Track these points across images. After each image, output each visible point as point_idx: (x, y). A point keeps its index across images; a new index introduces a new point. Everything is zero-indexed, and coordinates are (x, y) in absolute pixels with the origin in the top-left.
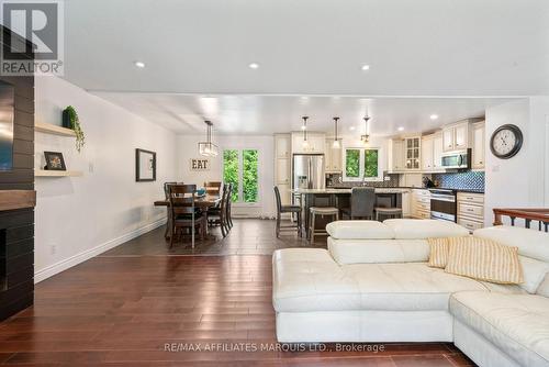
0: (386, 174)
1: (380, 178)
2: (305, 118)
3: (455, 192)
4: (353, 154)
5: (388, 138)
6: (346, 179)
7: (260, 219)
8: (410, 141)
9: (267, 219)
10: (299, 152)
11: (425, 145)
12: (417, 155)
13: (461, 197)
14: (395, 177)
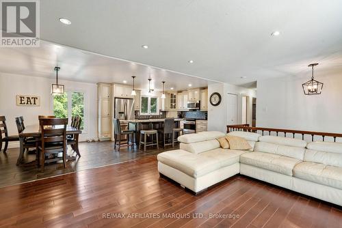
0: (160, 111)
1: (158, 113)
2: (134, 77)
3: (195, 120)
4: (145, 100)
5: (161, 92)
6: (141, 114)
7: (87, 142)
8: (172, 95)
9: (93, 141)
10: (118, 96)
11: (179, 97)
12: (175, 102)
13: (198, 122)
14: (165, 113)
